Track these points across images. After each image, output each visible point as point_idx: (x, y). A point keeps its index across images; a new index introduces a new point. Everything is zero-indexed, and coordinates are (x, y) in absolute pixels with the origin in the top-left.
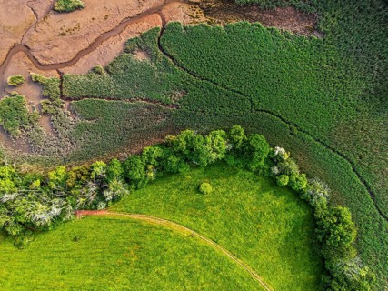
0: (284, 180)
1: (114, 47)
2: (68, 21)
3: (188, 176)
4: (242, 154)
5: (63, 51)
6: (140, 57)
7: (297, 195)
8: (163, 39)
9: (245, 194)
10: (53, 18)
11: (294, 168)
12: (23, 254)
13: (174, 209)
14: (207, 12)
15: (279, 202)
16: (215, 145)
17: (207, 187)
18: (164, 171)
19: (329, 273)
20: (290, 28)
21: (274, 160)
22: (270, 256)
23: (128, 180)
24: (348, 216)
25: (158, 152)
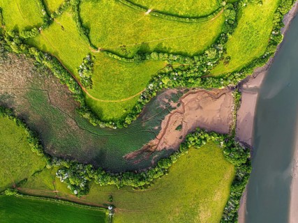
0: (110, 123)
1: (163, 126)
2: (177, 125)
3: (129, 111)
4: (122, 122)
5: (173, 118)
6: (157, 128)
7: (106, 122)
8: (154, 134)
9: (116, 115)
10: (180, 123)
11: (110, 127)
12: (150, 74)
13: (128, 103)
14: (149, 146)
15: (108, 118)
16: (128, 121)
17: (125, 111)
18: (135, 109)
19: (89, 111)
20: (130, 154)
21: (115, 125)
22: (103, 106)
23: (140, 103)
24: (94, 124)
25: (138, 111)
